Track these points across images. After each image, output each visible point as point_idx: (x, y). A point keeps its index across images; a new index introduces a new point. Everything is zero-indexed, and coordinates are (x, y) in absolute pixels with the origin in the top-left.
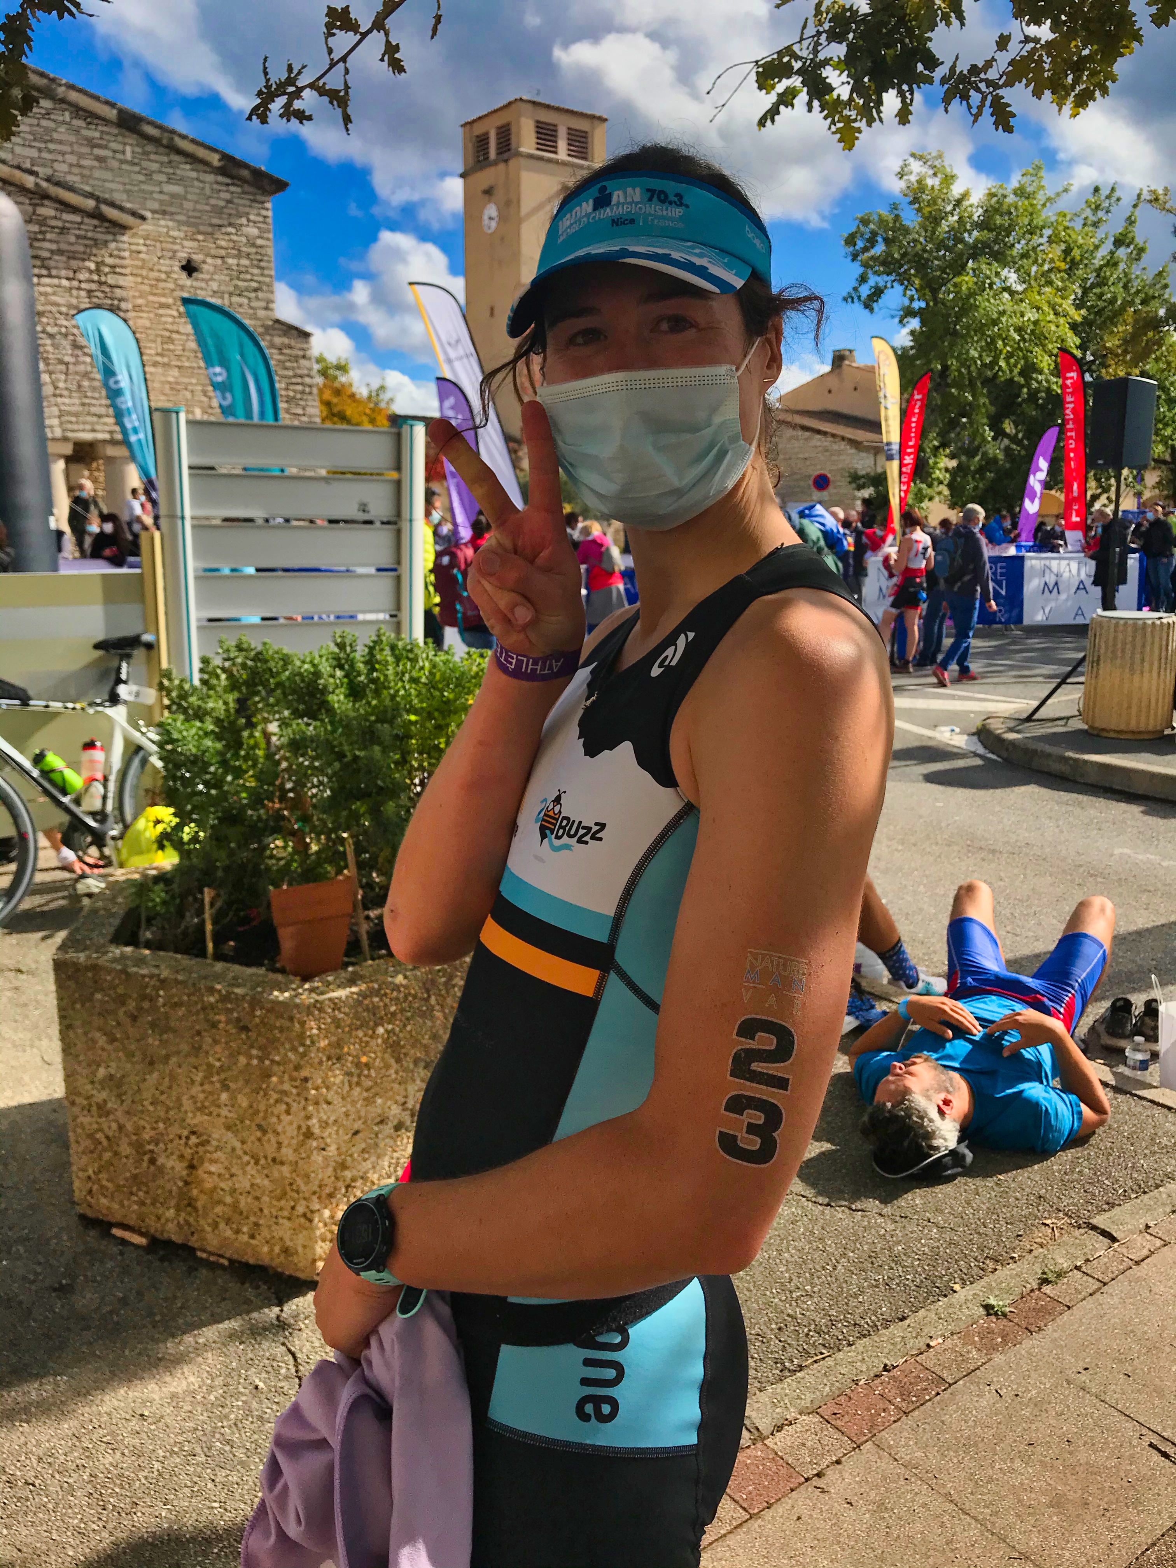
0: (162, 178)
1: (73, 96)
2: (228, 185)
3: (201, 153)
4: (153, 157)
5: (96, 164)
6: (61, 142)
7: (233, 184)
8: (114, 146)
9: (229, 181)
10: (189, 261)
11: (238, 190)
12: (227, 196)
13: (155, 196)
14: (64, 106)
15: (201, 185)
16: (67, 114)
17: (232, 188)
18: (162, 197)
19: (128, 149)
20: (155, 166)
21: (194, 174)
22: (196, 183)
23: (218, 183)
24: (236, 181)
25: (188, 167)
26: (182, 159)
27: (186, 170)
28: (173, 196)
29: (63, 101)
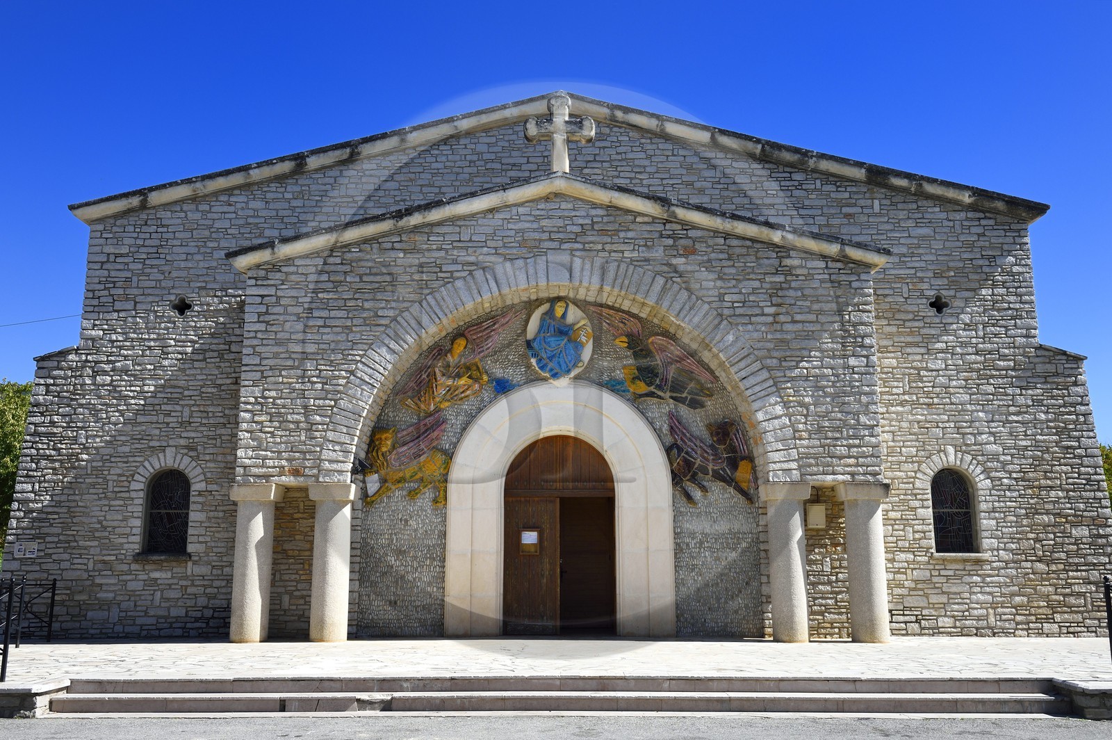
0: (910, 223)
1: (825, 165)
2: (979, 219)
3: (951, 194)
4: (900, 206)
5: (845, 221)
6: (812, 208)
7: (985, 218)
8: (862, 202)
9: (982, 215)
10: (938, 298)
11: (992, 222)
12: (980, 230)
13: (902, 241)
14: (815, 175)
15: (951, 224)
16: (818, 182)
17: (983, 222)
18: (909, 241)
19: (876, 202)
20: (902, 215)
21: (944, 215)
22: (946, 223)
23: (967, 219)
24: (987, 215)
25: (937, 209)
26: (930, 203)
27: (936, 212)
28: (922, 238)
29: (814, 171)
